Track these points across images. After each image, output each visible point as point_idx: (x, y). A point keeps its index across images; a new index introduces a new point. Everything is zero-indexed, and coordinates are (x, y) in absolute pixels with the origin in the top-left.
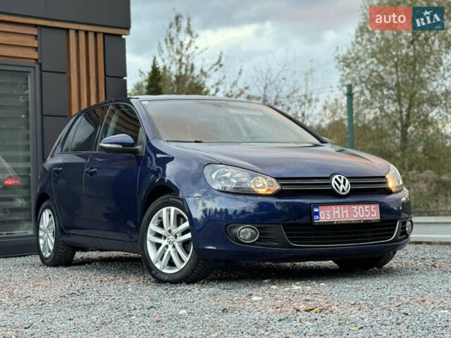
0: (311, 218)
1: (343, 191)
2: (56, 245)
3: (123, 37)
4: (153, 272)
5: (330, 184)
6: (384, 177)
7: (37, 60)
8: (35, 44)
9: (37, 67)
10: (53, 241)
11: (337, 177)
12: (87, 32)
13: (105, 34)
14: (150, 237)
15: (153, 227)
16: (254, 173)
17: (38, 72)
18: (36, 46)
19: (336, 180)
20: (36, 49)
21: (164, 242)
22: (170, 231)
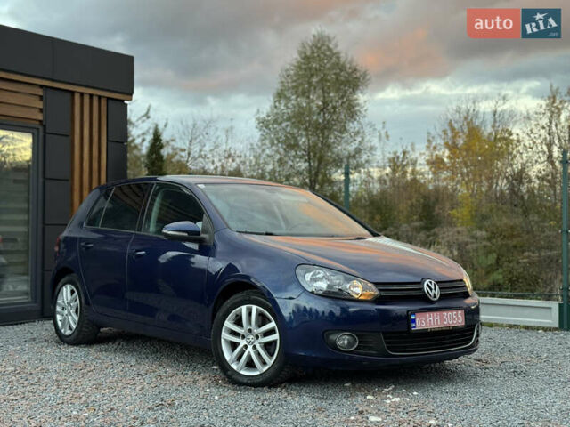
0: (409, 327)
1: (435, 297)
2: (80, 324)
3: (126, 102)
4: (229, 373)
5: (422, 289)
6: (462, 280)
7: (40, 121)
8: (40, 105)
9: (41, 128)
10: (77, 319)
11: (427, 281)
12: (91, 96)
13: (108, 99)
14: (225, 336)
15: (228, 324)
16: (349, 277)
17: (41, 134)
18: (41, 107)
19: (428, 285)
20: (41, 110)
21: (243, 343)
22: (250, 331)
